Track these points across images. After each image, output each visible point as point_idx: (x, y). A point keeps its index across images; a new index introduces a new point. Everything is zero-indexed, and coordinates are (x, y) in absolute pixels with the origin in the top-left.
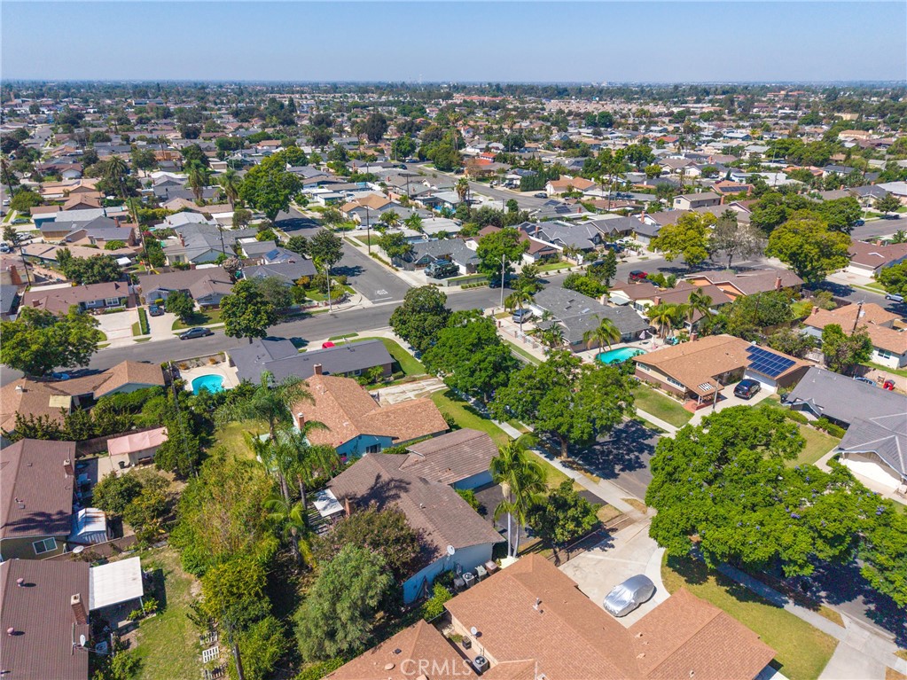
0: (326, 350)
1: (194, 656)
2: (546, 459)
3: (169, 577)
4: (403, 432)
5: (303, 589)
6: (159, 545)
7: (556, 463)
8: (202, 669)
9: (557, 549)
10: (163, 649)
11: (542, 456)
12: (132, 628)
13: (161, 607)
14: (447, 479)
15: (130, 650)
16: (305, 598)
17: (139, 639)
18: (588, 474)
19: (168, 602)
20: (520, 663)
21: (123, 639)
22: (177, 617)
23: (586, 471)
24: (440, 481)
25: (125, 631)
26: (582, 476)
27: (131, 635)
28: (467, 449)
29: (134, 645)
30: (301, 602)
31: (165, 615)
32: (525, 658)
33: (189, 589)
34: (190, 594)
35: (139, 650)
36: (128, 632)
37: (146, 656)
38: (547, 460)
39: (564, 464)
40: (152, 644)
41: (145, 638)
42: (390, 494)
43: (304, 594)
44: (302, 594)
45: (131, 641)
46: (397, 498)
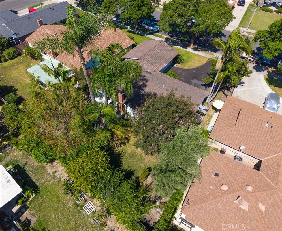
0: (31, 13)
1: (79, 212)
2: (183, 49)
3: (26, 167)
5: (117, 149)
6: (6, 150)
7: (189, 50)
8: (90, 219)
9: (224, 91)
10: (55, 216)
11: (181, 48)
12: (23, 210)
13: (35, 189)
14: (157, 69)
15: (32, 225)
16: (121, 154)
17: (33, 215)
18: (207, 52)
19: (37, 184)
20: (275, 157)
21: (22, 219)
22: (50, 192)
23: (206, 51)
24: (155, 71)
25: (20, 213)
26: (205, 53)
27: (27, 215)
28: (158, 51)
29: (33, 221)
30: (121, 157)
31: (41, 193)
32: (276, 153)
33: (46, 171)
34: (49, 174)
35: (39, 222)
36: (23, 213)
37: (47, 225)
38: (185, 49)
39: (193, 49)
40: (45, 215)
41: (37, 213)
42: (140, 85)
43: (119, 152)
44: (118, 152)
45: (29, 218)
46: (146, 86)
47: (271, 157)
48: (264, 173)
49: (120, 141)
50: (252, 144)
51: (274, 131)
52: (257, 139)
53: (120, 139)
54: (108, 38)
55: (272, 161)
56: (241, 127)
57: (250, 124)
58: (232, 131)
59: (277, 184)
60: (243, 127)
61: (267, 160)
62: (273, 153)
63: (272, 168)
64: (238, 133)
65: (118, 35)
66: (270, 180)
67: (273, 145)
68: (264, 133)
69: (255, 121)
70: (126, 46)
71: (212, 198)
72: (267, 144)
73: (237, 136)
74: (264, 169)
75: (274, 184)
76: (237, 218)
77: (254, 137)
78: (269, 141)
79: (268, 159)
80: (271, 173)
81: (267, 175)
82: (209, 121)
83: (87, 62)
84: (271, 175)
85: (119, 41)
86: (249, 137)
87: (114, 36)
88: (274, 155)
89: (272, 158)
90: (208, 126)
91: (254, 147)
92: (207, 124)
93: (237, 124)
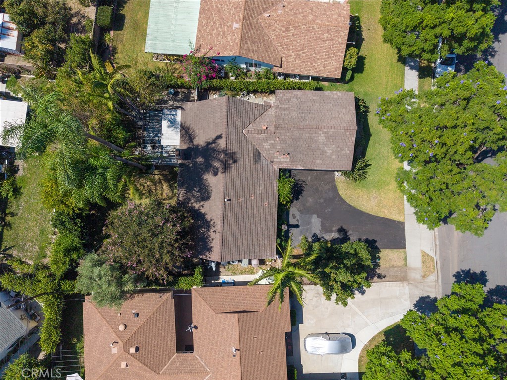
4: (291, 60)
15: (17, 175)
17: (24, 169)
20: (203, 366)
24: (272, 163)
27: (21, 163)
28: (322, 138)
29: (20, 173)
35: (22, 179)
40: (30, 178)
41: (27, 170)
42: (214, 165)
43: (129, 197)
44: (127, 196)
45: (20, 168)
46: (216, 174)
47: (201, 362)
48: (175, 358)
49: (142, 187)
50: (205, 338)
51: (231, 359)
52: (213, 342)
53: (144, 187)
54: (309, 31)
55: (194, 364)
56: (219, 320)
57: (227, 329)
58: (209, 312)
59: (164, 373)
60: (220, 322)
61: (195, 359)
62: (206, 363)
63: (185, 365)
64: (211, 319)
65: (331, 40)
66: (168, 366)
67: (214, 361)
68: (223, 348)
69: (232, 334)
70: (317, 72)
71: (108, 319)
72: (213, 354)
73: (207, 319)
74: (182, 357)
75: (164, 371)
76: (103, 346)
77: (214, 338)
78: (217, 356)
79: (197, 359)
80: (178, 365)
81: (173, 363)
82: (241, 274)
83: (217, 56)
84: (175, 366)
85: (319, 52)
86: (212, 333)
87: (322, 34)
88: (205, 364)
89: (199, 363)
90: (232, 275)
91: (203, 341)
92: (235, 273)
93: (221, 315)
